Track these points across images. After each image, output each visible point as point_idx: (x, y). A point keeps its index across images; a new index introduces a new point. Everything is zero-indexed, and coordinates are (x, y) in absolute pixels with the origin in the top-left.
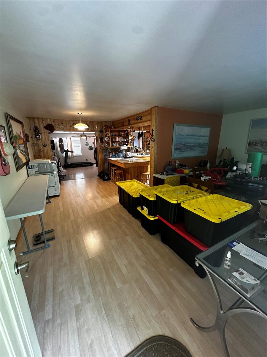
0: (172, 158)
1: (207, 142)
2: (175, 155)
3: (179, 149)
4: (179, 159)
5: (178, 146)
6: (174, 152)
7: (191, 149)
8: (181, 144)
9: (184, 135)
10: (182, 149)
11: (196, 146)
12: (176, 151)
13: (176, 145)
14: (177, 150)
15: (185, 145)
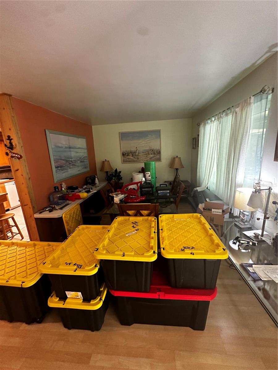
0: (55, 181)
1: (86, 155)
2: (58, 176)
3: (61, 167)
4: (66, 180)
5: (59, 163)
6: (56, 172)
7: (74, 165)
8: (61, 159)
9: (62, 147)
10: (64, 167)
11: (78, 160)
12: (58, 171)
13: (56, 161)
14: (59, 169)
15: (67, 161)
